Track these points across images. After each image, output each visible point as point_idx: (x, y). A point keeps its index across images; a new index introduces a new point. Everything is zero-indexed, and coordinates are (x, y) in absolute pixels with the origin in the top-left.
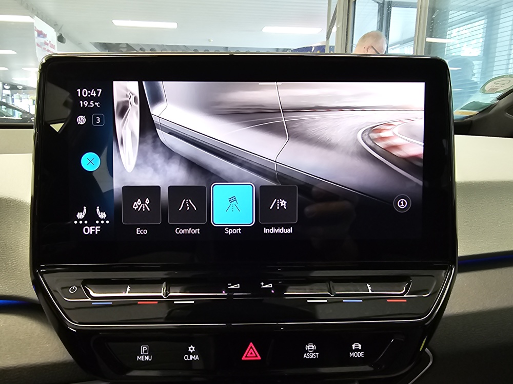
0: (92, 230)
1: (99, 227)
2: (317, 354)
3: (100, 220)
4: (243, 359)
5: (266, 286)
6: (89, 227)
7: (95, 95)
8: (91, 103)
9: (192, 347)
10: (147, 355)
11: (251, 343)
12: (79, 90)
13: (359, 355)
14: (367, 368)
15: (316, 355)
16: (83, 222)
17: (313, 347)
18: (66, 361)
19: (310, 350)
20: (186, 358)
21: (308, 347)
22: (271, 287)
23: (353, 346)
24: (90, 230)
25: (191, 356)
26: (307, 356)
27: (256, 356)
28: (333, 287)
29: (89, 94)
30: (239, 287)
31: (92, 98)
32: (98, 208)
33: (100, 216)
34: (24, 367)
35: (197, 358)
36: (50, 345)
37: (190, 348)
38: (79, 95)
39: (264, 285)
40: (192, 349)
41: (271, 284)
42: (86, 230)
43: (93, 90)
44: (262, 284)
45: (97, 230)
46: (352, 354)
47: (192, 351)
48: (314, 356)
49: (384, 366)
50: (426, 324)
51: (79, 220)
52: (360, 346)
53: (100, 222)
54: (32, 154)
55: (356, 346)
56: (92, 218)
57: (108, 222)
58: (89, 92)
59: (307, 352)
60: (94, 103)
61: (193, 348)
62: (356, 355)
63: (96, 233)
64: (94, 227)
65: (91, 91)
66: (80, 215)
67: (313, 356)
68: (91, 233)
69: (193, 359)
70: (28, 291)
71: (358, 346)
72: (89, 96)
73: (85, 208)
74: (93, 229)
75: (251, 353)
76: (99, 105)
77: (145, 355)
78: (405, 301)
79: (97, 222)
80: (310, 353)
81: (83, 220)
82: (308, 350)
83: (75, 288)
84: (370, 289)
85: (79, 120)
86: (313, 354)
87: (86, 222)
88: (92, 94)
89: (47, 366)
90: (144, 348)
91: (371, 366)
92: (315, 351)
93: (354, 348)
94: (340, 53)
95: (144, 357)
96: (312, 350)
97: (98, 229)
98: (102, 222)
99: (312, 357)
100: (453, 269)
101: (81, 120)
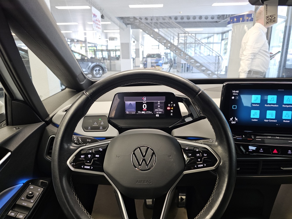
3: (236, 120)
4: (273, 152)
10: (251, 150)
24: (233, 122)
27: (276, 152)
30: (270, 137)
32: (236, 118)
56: (234, 120)
57: (238, 121)
61: (262, 149)
63: (235, 123)
66: (231, 119)
67: (290, 153)
73: (232, 117)
81: (232, 120)
92: (291, 152)
101: (233, 98)
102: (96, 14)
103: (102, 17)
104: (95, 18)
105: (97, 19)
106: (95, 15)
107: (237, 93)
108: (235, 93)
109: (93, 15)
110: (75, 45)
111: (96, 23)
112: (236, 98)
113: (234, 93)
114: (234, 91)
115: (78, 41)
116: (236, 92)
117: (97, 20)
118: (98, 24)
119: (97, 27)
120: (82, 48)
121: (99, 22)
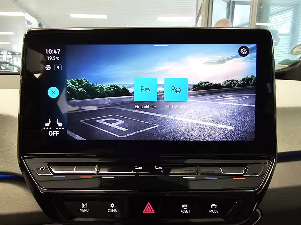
0: (54, 133)
1: (58, 132)
2: (189, 210)
3: (59, 127)
4: (143, 212)
5: (158, 168)
6: (52, 132)
8: (54, 58)
9: (112, 204)
10: (85, 209)
11: (149, 203)
12: (47, 50)
13: (215, 212)
14: (220, 220)
15: (188, 211)
16: (49, 128)
17: (187, 206)
18: (38, 211)
19: (185, 208)
20: (109, 211)
21: (184, 206)
22: (161, 169)
23: (212, 206)
25: (112, 210)
26: (183, 212)
27: (152, 211)
28: (199, 170)
29: (53, 52)
30: (141, 169)
32: (57, 120)
34: (14, 214)
35: (115, 211)
36: (29, 201)
38: (47, 53)
39: (156, 168)
41: (161, 167)
43: (55, 50)
44: (156, 167)
46: (211, 211)
47: (112, 207)
48: (187, 212)
49: (231, 219)
50: (258, 193)
51: (46, 127)
52: (216, 206)
54: (19, 89)
55: (213, 206)
56: (54, 126)
57: (63, 128)
58: (53, 51)
59: (183, 209)
61: (114, 205)
62: (213, 211)
63: (57, 135)
65: (54, 50)
68: (53, 135)
69: (113, 212)
70: (16, 169)
71: (214, 206)
73: (50, 120)
75: (149, 209)
78: (245, 179)
79: (57, 128)
82: (183, 208)
83: (43, 168)
84: (222, 171)
86: (187, 210)
88: (54, 52)
89: (27, 214)
91: (222, 218)
92: (188, 209)
93: (212, 208)
94: (204, 26)
96: (186, 208)
99: (186, 212)
100: (275, 160)
101: (48, 68)
103: (40, 25)
104: (30, 26)
107: (56, 55)
108: (52, 55)
109: (26, 22)
112: (56, 68)
113: (49, 55)
114: (50, 51)
115: (20, 54)
116: (55, 52)
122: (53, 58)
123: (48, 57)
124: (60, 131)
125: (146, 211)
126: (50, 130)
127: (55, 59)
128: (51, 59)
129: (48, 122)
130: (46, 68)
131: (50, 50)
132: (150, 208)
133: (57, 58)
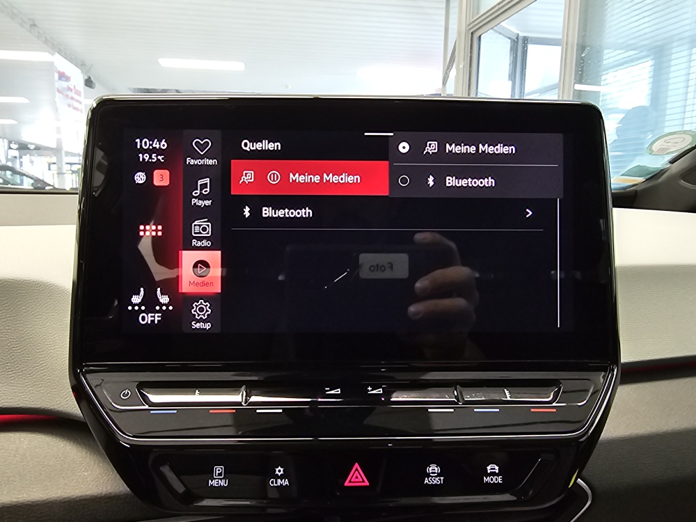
0: (150, 319)
1: (160, 315)
2: (442, 478)
3: (161, 305)
4: (346, 484)
5: (374, 392)
6: (147, 314)
7: (158, 146)
8: (153, 157)
9: (279, 468)
10: (221, 479)
11: (357, 464)
12: (138, 140)
13: (496, 480)
14: (507, 497)
15: (440, 480)
16: (140, 308)
17: (436, 469)
19: (433, 473)
20: (273, 483)
21: (430, 469)
22: (381, 392)
23: (489, 468)
24: (149, 318)
25: (279, 481)
26: (429, 482)
27: (363, 481)
28: (461, 393)
29: (150, 145)
30: (339, 392)
31: (155, 150)
32: (159, 289)
33: (161, 301)
35: (286, 482)
36: (89, 473)
37: (277, 470)
38: (139, 147)
39: (371, 390)
40: (279, 471)
41: (381, 389)
42: (143, 319)
43: (156, 140)
44: (370, 389)
45: (157, 319)
46: (487, 479)
47: (279, 474)
50: (582, 440)
51: (134, 305)
52: (497, 468)
53: (161, 308)
55: (492, 469)
56: (150, 303)
57: (171, 308)
58: (151, 142)
59: (428, 475)
60: (157, 156)
61: (282, 470)
62: (492, 480)
63: (156, 322)
64: (153, 315)
65: (153, 142)
66: (136, 299)
67: (437, 481)
68: (149, 322)
69: (281, 485)
71: (494, 469)
72: (151, 147)
73: (142, 289)
74: (151, 317)
75: (357, 477)
76: (163, 159)
77: (219, 479)
78: (555, 410)
79: (158, 308)
80: (432, 477)
81: (139, 305)
82: (429, 473)
83: (128, 393)
85: (138, 177)
86: (437, 479)
87: (143, 308)
88: (154, 145)
89: (85, 500)
90: (218, 469)
91: (512, 494)
92: (439, 475)
93: (489, 472)
95: (218, 482)
96: (435, 473)
97: (158, 317)
98: (164, 308)
99: (435, 482)
100: (616, 370)
101: (140, 178)
102: (67, 74)
103: (89, 83)
104: (64, 84)
105: (72, 87)
106: (62, 76)
107: (159, 152)
108: (150, 151)
109: (56, 76)
110: (33, 158)
111: (67, 96)
113: (144, 151)
114: (145, 143)
115: (38, 148)
116: (156, 144)
117: (70, 89)
118: (72, 98)
119: (69, 106)
120: (52, 166)
121: (78, 93)
122: (151, 158)
123: (141, 155)
124: (165, 314)
125: (350, 482)
126: (143, 312)
127: (156, 159)
128: (147, 159)
129: (138, 294)
130: (136, 178)
131: (146, 140)
132: (359, 477)
133: (160, 157)
